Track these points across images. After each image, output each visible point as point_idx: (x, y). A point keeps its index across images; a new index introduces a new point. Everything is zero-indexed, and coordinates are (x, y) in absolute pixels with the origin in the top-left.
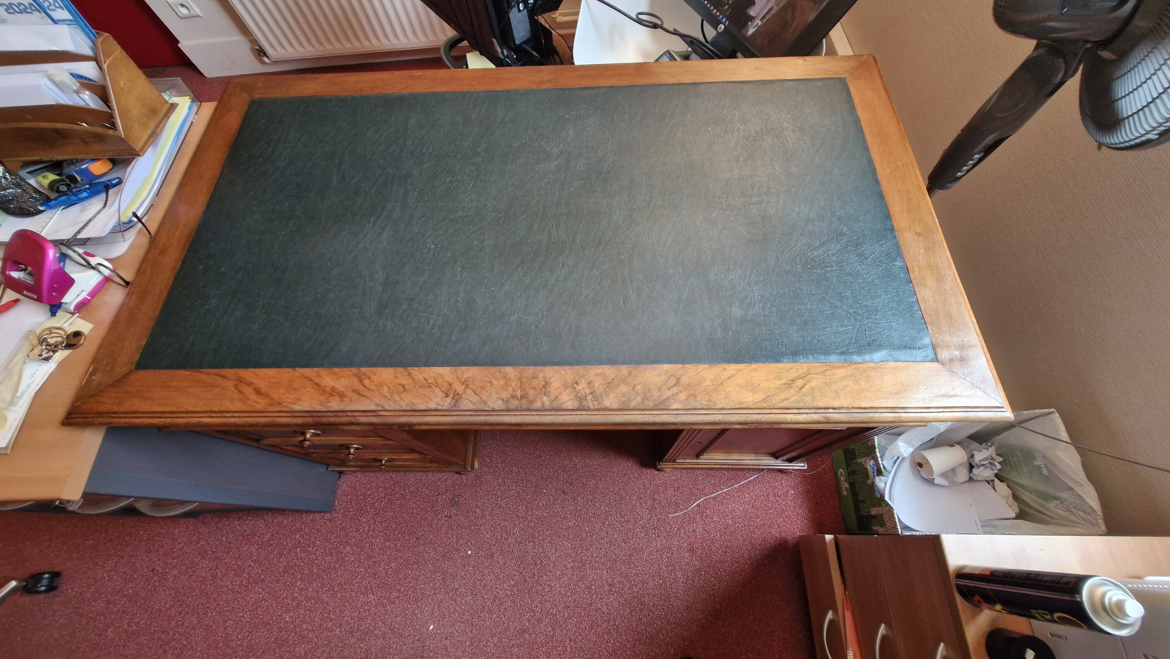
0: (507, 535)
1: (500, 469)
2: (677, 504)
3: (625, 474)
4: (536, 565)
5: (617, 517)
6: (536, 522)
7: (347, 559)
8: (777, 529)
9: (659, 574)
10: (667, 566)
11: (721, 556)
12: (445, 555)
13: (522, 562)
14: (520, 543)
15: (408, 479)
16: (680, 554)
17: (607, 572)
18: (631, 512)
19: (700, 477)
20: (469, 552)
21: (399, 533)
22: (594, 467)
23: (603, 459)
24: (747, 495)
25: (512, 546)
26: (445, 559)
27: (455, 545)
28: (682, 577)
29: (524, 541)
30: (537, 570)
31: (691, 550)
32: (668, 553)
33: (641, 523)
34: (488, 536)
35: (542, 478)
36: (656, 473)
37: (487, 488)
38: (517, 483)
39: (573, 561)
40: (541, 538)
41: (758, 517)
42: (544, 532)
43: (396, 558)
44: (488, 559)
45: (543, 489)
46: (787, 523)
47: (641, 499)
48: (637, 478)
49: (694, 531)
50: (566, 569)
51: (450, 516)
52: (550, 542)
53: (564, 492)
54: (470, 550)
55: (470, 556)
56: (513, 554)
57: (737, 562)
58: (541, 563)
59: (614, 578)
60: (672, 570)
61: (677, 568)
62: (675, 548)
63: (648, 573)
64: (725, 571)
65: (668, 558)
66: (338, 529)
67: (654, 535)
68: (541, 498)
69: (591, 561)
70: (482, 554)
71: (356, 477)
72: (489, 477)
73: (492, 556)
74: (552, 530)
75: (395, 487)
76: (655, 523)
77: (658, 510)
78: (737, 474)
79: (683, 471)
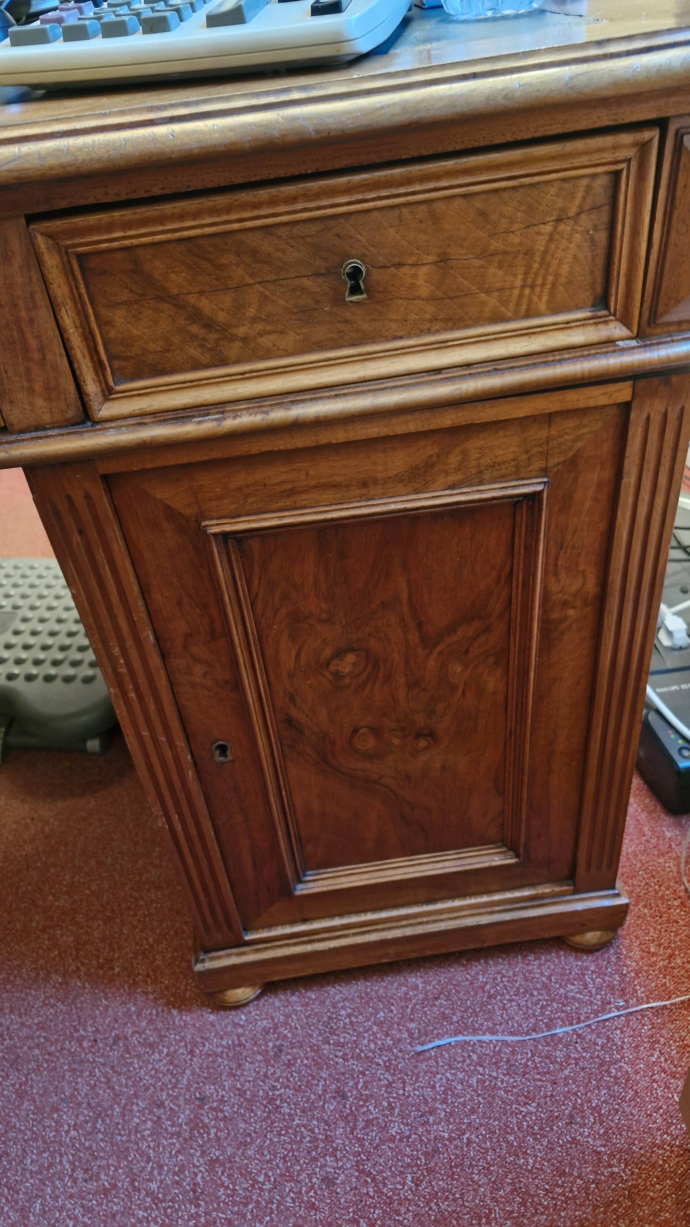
2: (271, 1101)
3: (117, 1039)
8: (596, 1127)
18: (123, 1154)
19: (343, 1008)
23: (53, 1004)
33: (154, 1186)
36: (212, 1017)
41: (529, 1098)
46: (623, 1099)
47: (161, 1105)
48: (151, 1046)
49: (328, 1181)
76: (199, 1179)
77: (213, 1131)
78: (450, 979)
79: (294, 998)
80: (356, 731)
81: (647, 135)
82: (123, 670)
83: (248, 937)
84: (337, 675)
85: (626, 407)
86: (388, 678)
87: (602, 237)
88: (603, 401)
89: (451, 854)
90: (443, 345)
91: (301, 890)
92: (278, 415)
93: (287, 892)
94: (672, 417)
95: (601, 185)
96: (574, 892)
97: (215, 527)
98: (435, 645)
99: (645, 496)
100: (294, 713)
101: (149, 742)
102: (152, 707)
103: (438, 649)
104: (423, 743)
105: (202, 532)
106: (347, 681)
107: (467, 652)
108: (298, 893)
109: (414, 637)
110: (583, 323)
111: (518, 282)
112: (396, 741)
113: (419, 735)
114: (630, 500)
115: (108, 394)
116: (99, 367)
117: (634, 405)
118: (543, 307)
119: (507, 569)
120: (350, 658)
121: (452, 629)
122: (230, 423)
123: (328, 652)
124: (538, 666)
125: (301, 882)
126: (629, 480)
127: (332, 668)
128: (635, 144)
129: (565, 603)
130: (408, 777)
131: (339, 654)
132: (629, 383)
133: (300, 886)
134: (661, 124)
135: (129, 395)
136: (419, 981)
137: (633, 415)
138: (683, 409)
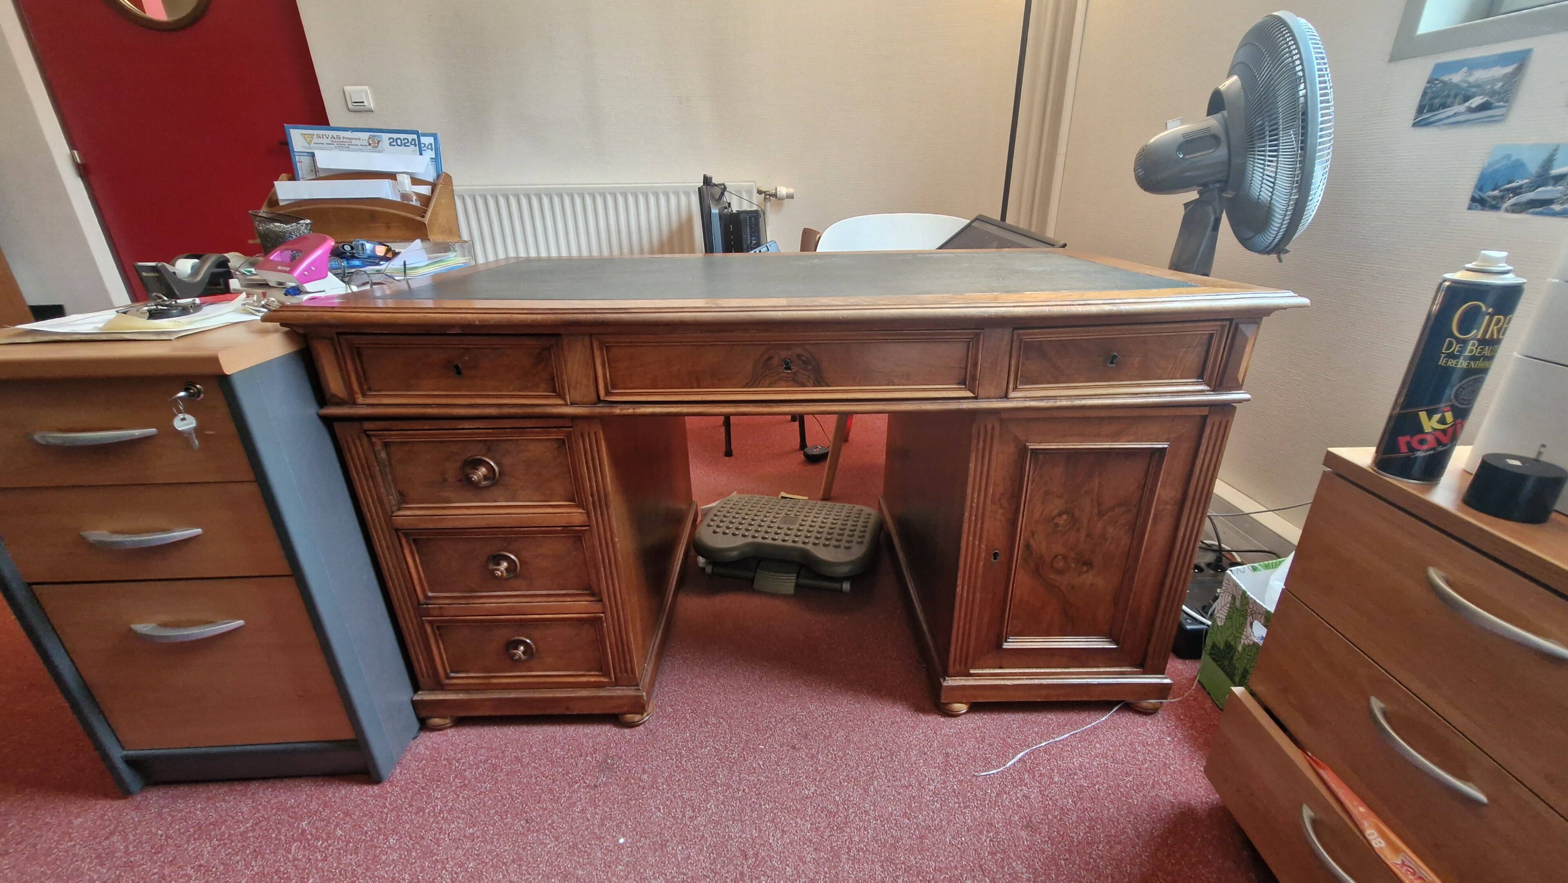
0: (693, 811)
1: (688, 720)
2: (986, 759)
3: (893, 723)
4: (746, 857)
5: (889, 780)
6: (747, 790)
7: (384, 858)
8: (1168, 791)
9: (980, 866)
10: (993, 854)
11: (1085, 833)
12: (575, 846)
13: (719, 855)
14: (717, 823)
15: (533, 735)
16: (1011, 832)
17: (882, 866)
18: (911, 773)
20: (622, 841)
21: (496, 812)
22: (841, 714)
23: (853, 705)
24: (1098, 745)
25: (702, 828)
26: (574, 854)
27: (596, 831)
28: (1024, 870)
29: (724, 820)
30: (748, 867)
31: (1029, 826)
32: (988, 832)
33: (932, 787)
34: (659, 814)
35: (757, 730)
36: (942, 719)
37: (665, 745)
38: (715, 738)
39: (815, 849)
40: (755, 815)
41: (1128, 775)
42: (761, 806)
43: (478, 855)
44: (656, 850)
45: (759, 744)
46: (1181, 781)
47: (925, 754)
48: (913, 727)
49: (1026, 797)
50: (804, 863)
51: (595, 786)
52: (772, 821)
53: (794, 747)
54: (624, 836)
55: (621, 847)
56: (702, 841)
57: (1119, 843)
58: (756, 855)
59: (897, 877)
60: (1003, 859)
61: (1012, 855)
62: (1000, 824)
63: (959, 865)
64: (1102, 858)
65: (991, 841)
66: (386, 811)
67: (957, 805)
68: (755, 757)
69: (849, 849)
70: (644, 843)
71: (446, 735)
72: (669, 731)
73: (663, 845)
74: (775, 802)
75: (506, 747)
76: (955, 787)
77: (957, 768)
78: (1070, 718)
79: (985, 716)
80: (1056, 557)
81: (1225, 323)
82: (974, 505)
83: (972, 671)
84: (1057, 525)
85: (1205, 418)
86: (1078, 530)
87: (1203, 354)
88: (1197, 413)
89: (1083, 639)
90: (1139, 385)
91: (1006, 646)
92: (1077, 403)
93: (999, 646)
94: (1224, 423)
95: (1205, 337)
96: (1143, 673)
97: (1032, 446)
98: (1104, 516)
99: (1209, 455)
100: (1032, 542)
101: (971, 543)
102: (979, 525)
103: (1104, 518)
104: (1085, 568)
105: (1025, 448)
106: (1060, 528)
107: (1117, 522)
108: (1004, 647)
109: (1096, 510)
110: (1193, 384)
111: (1171, 366)
112: (1073, 565)
113: (1085, 564)
114: (1202, 456)
115: (1015, 388)
116: (1016, 379)
117: (1209, 417)
118: (1178, 376)
119: (1143, 482)
120: (1065, 517)
121: (1112, 509)
122: (1059, 403)
123: (1056, 512)
124: (1150, 532)
125: (1006, 642)
126: (1203, 448)
127: (1056, 521)
128: (1220, 325)
129: (1166, 503)
130: (1073, 588)
131: (1060, 515)
132: (1208, 408)
133: (1005, 644)
134: (1231, 320)
135: (1021, 390)
136: (1053, 717)
137: (1208, 421)
138: (1228, 421)
